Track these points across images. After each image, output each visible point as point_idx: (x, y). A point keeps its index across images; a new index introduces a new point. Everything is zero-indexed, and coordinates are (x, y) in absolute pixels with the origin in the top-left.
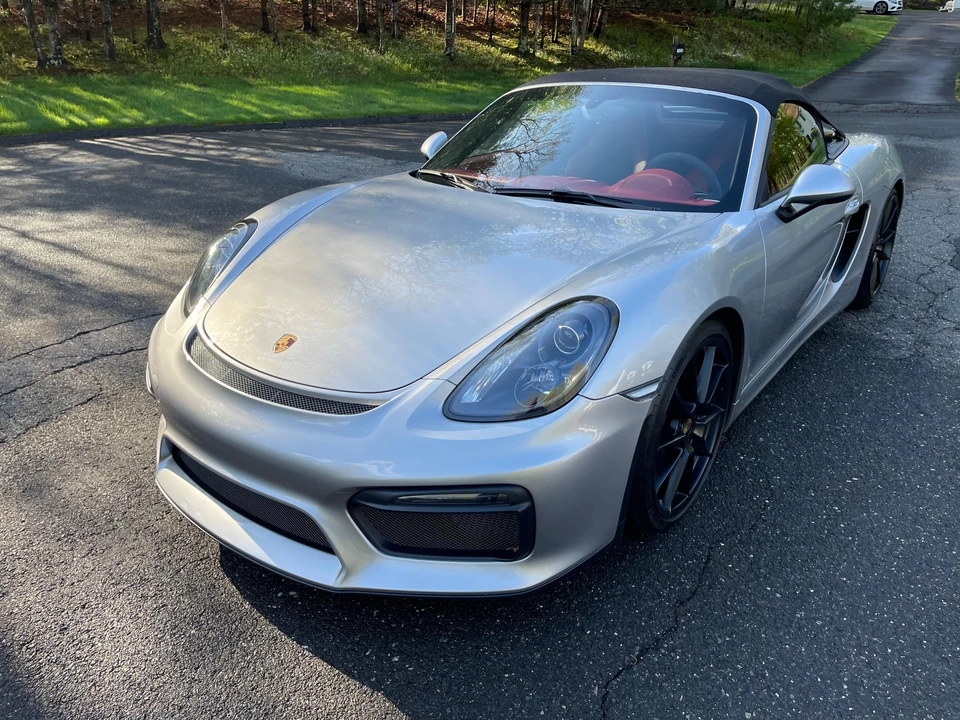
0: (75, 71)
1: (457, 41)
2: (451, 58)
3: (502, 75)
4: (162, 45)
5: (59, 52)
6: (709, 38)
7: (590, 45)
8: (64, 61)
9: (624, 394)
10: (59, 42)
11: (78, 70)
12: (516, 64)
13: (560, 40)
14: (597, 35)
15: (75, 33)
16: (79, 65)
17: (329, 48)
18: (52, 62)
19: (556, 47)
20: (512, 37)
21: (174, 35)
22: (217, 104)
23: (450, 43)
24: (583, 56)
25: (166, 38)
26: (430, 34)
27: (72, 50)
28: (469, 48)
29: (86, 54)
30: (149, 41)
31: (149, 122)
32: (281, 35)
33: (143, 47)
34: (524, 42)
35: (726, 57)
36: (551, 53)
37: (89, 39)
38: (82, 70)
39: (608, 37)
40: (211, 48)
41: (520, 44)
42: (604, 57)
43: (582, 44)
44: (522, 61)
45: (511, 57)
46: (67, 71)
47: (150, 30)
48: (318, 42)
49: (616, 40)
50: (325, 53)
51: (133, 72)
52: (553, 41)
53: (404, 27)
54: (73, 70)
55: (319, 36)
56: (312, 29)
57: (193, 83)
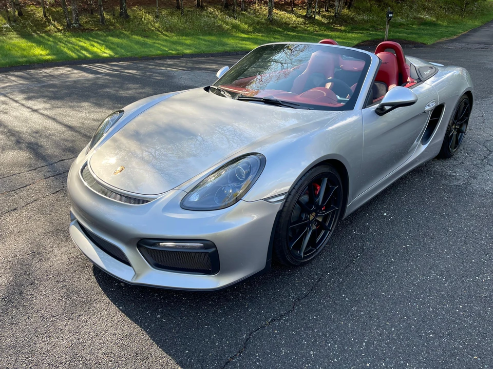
0: (84, 30)
1: (275, 11)
2: (271, 21)
3: (296, 29)
4: (127, 16)
5: (77, 20)
6: (411, 8)
7: (345, 12)
8: (80, 25)
9: (266, 200)
10: (77, 15)
11: (86, 29)
12: (304, 23)
13: (330, 10)
14: (350, 7)
15: (86, 10)
16: (88, 26)
17: (209, 17)
18: (74, 25)
19: (326, 14)
20: (304, 9)
21: (134, 11)
23: (270, 12)
24: (341, 18)
25: (129, 12)
26: (261, 8)
27: (84, 19)
28: (280, 15)
29: (91, 21)
30: (121, 14)
32: (185, 10)
33: (118, 17)
34: (309, 11)
35: (420, 18)
36: (324, 16)
37: (92, 13)
38: (88, 29)
39: (355, 8)
40: (151, 17)
41: (307, 12)
42: (352, 19)
43: (340, 12)
44: (308, 22)
45: (302, 20)
46: (81, 29)
47: (121, 8)
48: (204, 13)
49: (359, 9)
50: (206, 19)
51: (112, 30)
52: (325, 11)
53: (247, 5)
54: (84, 29)
55: (204, 10)
56: (201, 7)
57: (141, 35)
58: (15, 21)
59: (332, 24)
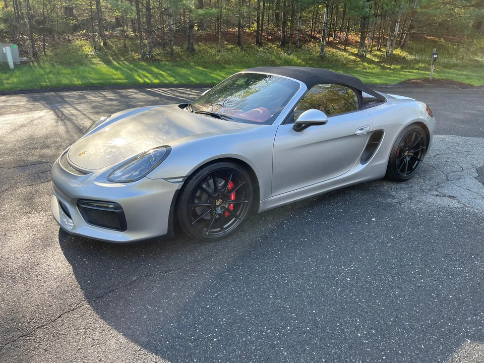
0: (156, 60)
1: (326, 49)
2: (322, 58)
3: (346, 66)
4: (193, 50)
5: (150, 52)
6: (468, 50)
7: (398, 52)
8: (152, 56)
10: (150, 48)
11: (157, 60)
12: (355, 61)
13: (382, 49)
14: (402, 48)
15: (159, 44)
16: (159, 57)
17: (265, 52)
18: (147, 56)
19: (378, 53)
20: (357, 48)
21: (200, 46)
22: (206, 75)
23: (322, 50)
24: (392, 57)
25: (196, 47)
26: (315, 46)
27: (156, 51)
28: (332, 53)
29: (162, 53)
30: (188, 48)
31: (175, 83)
32: (245, 46)
33: (185, 51)
34: (361, 50)
35: (476, 60)
36: (375, 56)
37: (164, 47)
38: (158, 60)
39: (409, 48)
40: (213, 51)
41: (359, 51)
42: (404, 58)
43: (392, 51)
44: (358, 59)
45: (353, 58)
46: (152, 60)
47: (189, 44)
48: (261, 49)
49: (412, 49)
50: (263, 54)
51: (178, 61)
52: (378, 50)
53: (303, 43)
54: (155, 59)
55: (262, 47)
56: (259, 44)
57: (202, 66)
58: (99, 50)
59: (382, 62)
